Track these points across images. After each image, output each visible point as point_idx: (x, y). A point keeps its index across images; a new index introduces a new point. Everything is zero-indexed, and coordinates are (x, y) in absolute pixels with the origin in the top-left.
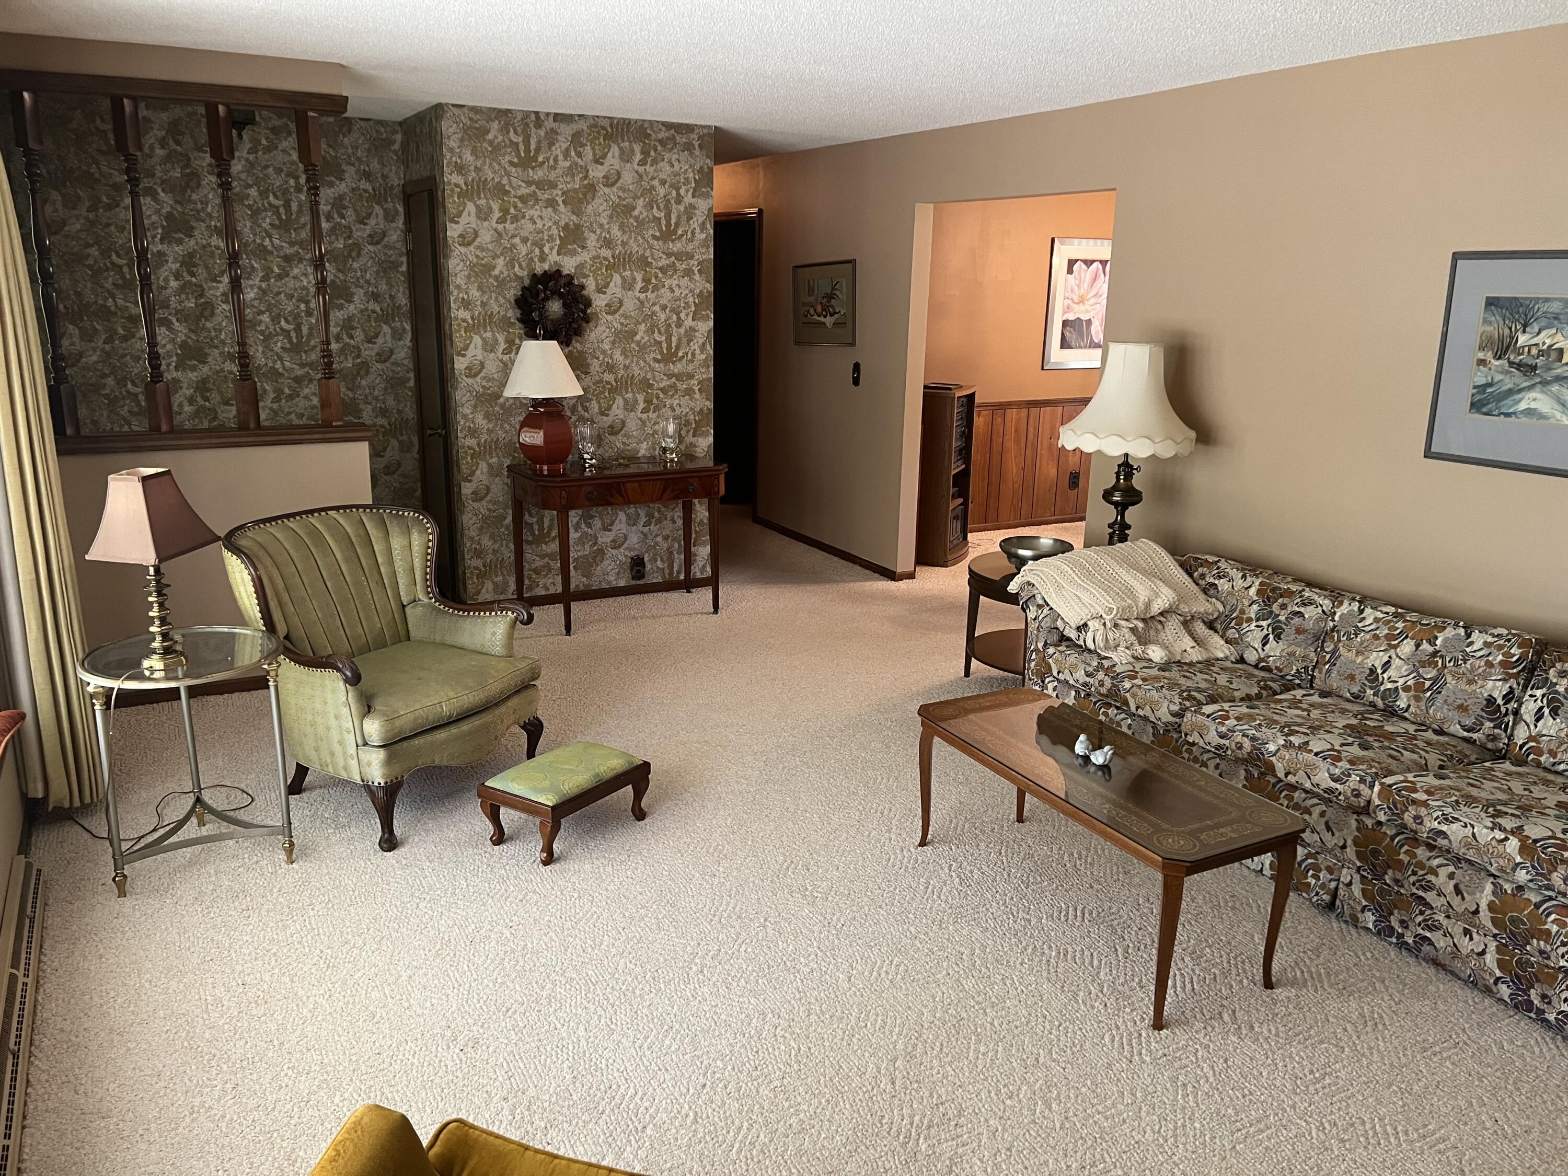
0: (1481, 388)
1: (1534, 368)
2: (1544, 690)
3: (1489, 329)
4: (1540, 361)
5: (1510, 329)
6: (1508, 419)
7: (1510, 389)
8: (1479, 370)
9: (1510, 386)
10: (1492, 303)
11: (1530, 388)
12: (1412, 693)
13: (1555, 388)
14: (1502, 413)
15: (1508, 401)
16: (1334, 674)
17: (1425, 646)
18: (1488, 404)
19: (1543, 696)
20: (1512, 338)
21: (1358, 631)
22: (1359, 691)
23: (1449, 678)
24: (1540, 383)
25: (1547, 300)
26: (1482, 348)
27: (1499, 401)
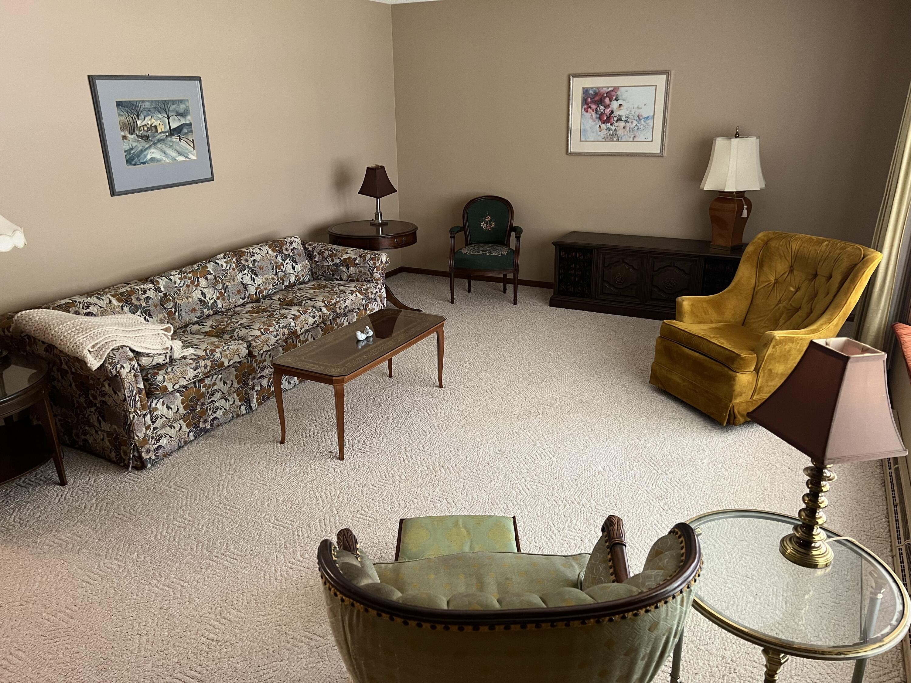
0: (128, 151)
1: (148, 137)
2: (247, 270)
3: (123, 119)
4: (149, 133)
5: (132, 118)
6: (145, 165)
7: (141, 150)
8: (124, 142)
9: (140, 148)
10: (119, 104)
11: (149, 147)
12: (221, 298)
13: (159, 145)
14: (142, 163)
15: (142, 156)
16: (184, 314)
17: (209, 277)
18: (134, 159)
19: (248, 271)
20: (134, 123)
21: (179, 288)
22: (201, 313)
23: (227, 283)
24: (153, 144)
25: (143, 102)
26: (122, 130)
27: (138, 156)
